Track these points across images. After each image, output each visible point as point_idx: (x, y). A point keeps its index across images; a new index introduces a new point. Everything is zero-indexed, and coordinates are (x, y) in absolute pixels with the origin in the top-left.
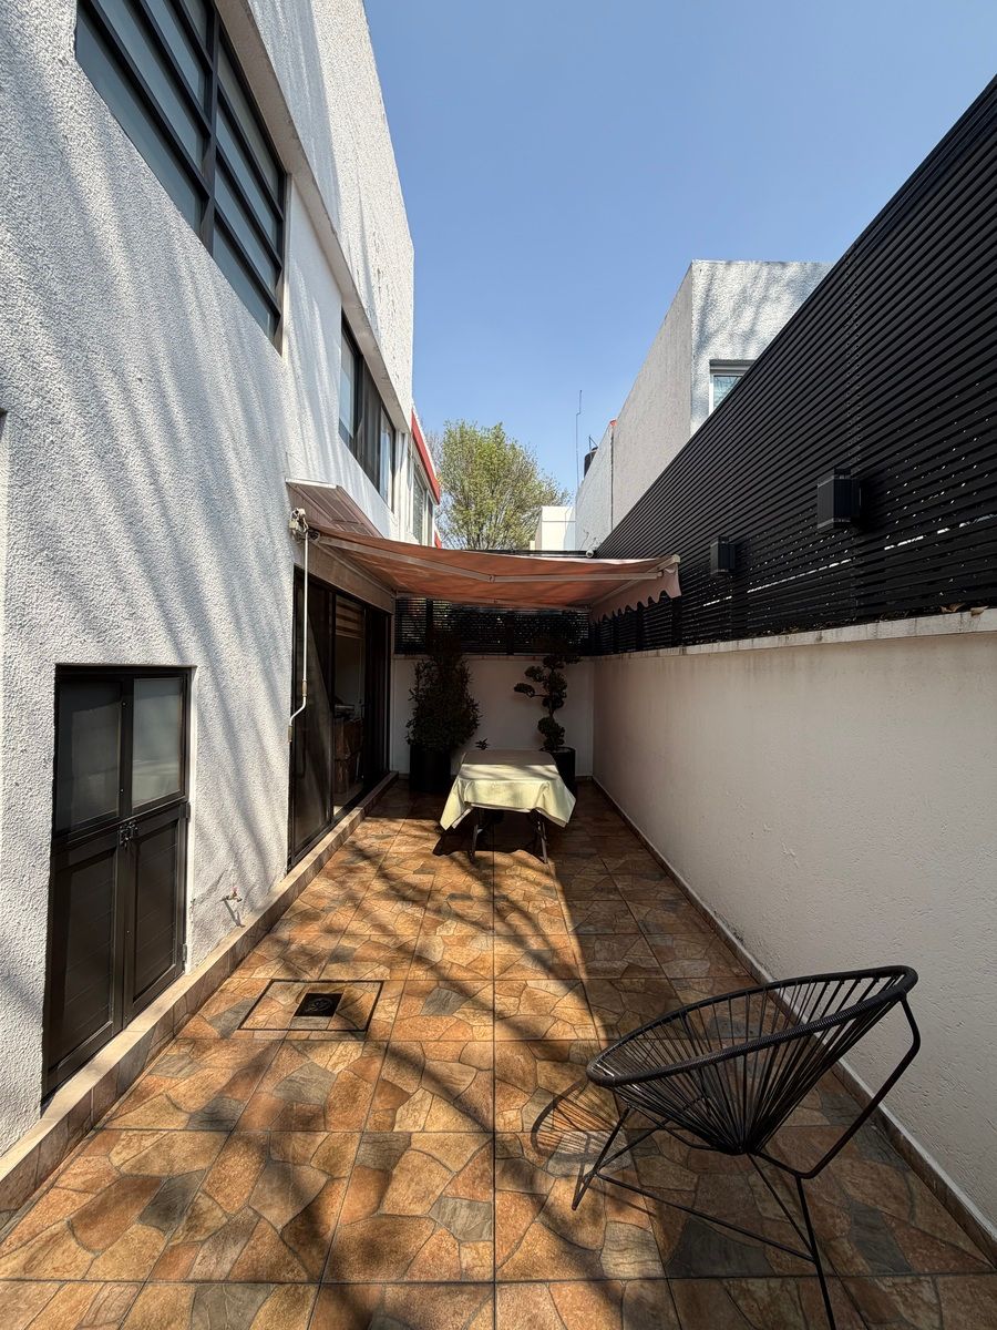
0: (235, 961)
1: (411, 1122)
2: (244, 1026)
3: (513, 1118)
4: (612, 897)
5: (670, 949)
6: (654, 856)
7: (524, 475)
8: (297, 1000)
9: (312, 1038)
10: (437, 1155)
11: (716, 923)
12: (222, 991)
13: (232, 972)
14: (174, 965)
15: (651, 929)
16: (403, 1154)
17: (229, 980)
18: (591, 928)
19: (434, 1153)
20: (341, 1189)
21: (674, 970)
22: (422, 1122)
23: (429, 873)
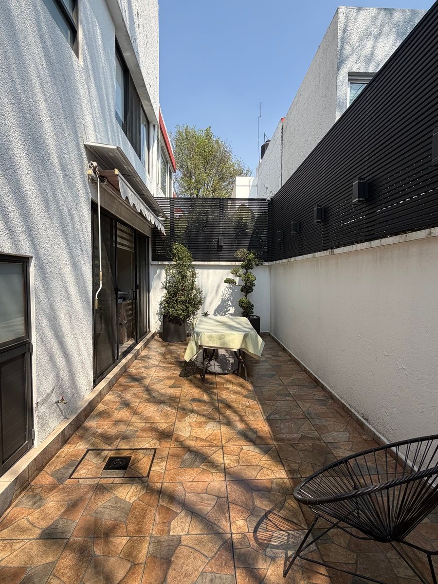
0: (64, 439)
1: (180, 530)
2: (73, 476)
3: (242, 525)
4: (287, 398)
5: (325, 426)
6: (310, 375)
7: (224, 159)
8: (104, 461)
9: (115, 482)
10: (198, 548)
11: (350, 411)
12: (57, 457)
13: (63, 446)
14: (27, 442)
15: (313, 415)
16: (176, 548)
17: (61, 450)
18: (277, 416)
19: (195, 547)
20: (141, 571)
21: (329, 437)
22: (186, 529)
23: (178, 387)
